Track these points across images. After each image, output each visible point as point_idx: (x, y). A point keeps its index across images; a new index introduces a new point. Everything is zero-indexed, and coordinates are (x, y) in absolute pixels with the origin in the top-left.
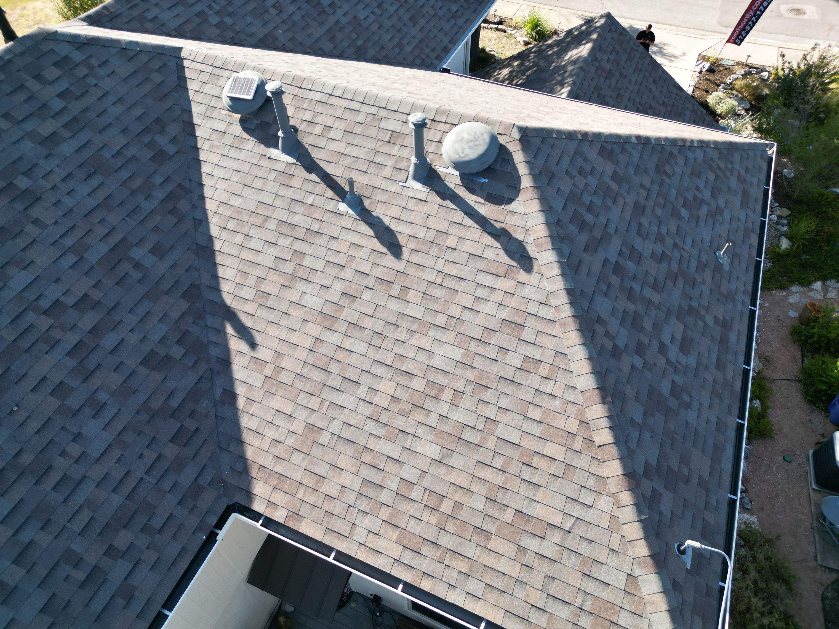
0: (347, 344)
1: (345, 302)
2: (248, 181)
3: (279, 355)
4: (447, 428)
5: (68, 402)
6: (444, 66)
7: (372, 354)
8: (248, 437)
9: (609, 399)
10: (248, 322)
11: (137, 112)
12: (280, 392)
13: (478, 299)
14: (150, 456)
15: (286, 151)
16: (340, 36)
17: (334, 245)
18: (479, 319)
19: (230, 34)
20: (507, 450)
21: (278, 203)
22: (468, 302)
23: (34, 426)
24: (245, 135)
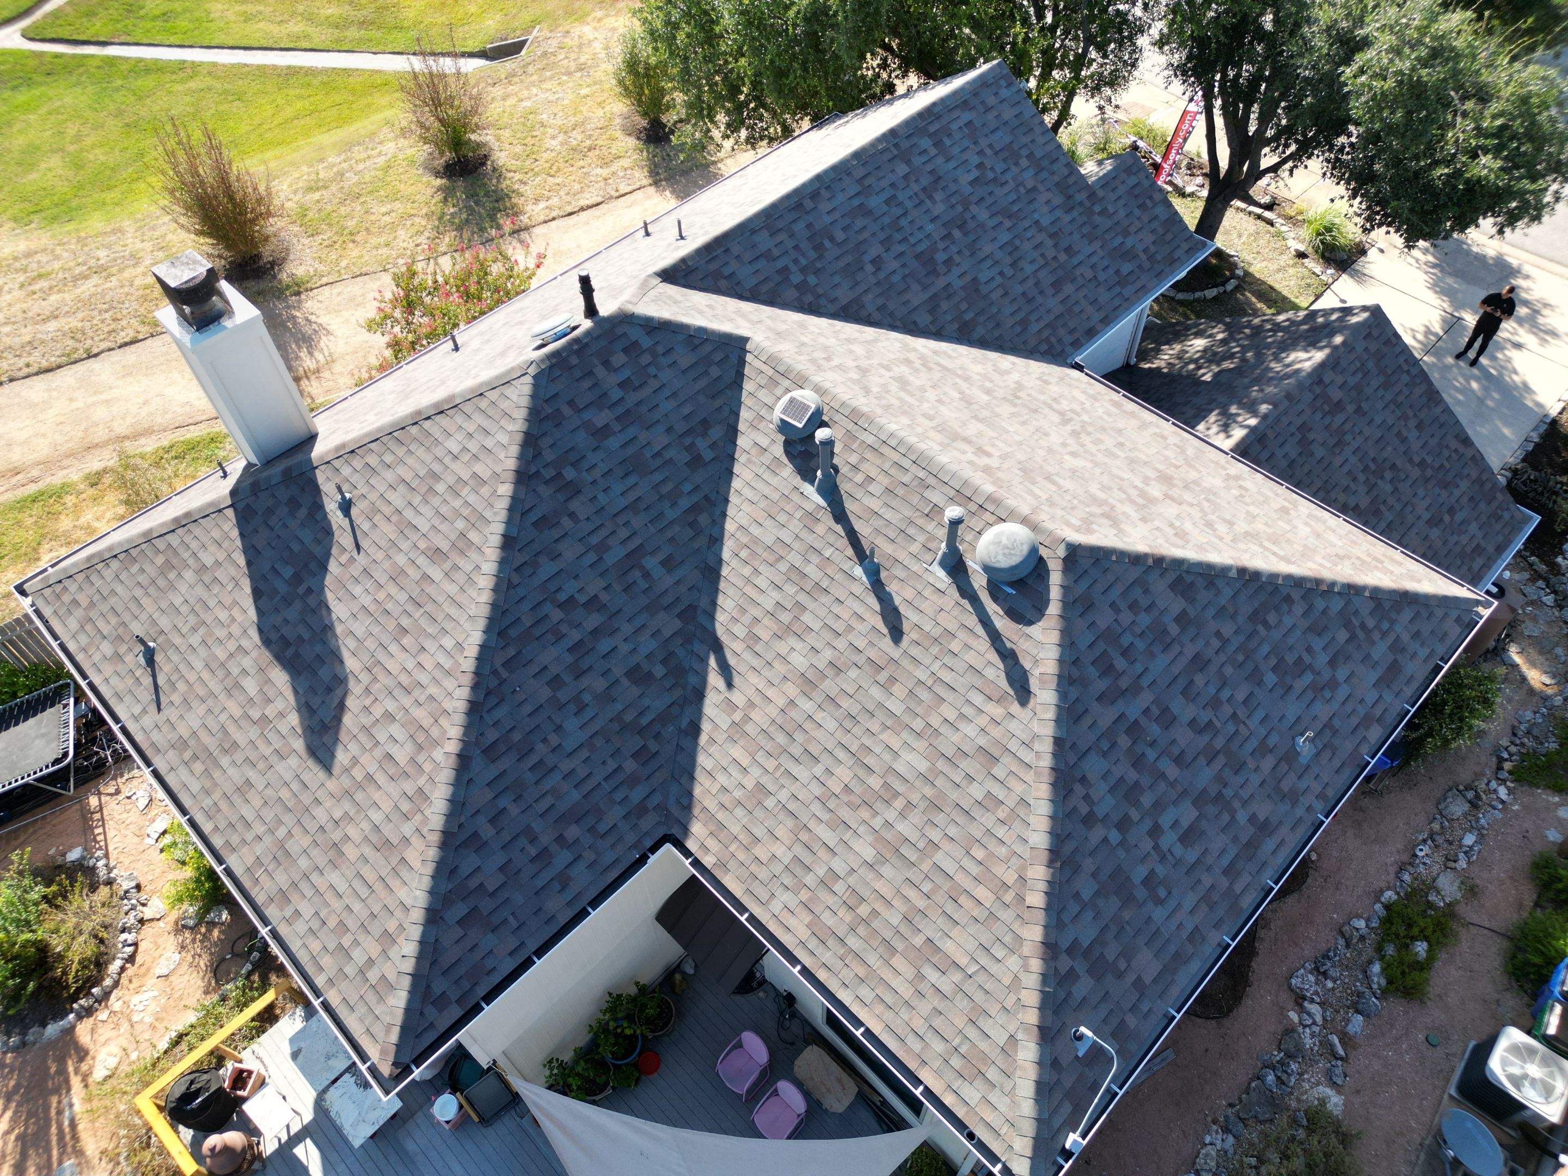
0: (819, 716)
1: (830, 672)
2: (773, 512)
3: (751, 704)
4: (888, 836)
5: (559, 695)
6: (1078, 359)
7: (839, 734)
8: (699, 775)
9: (1058, 865)
10: (732, 661)
11: (686, 410)
12: (742, 742)
13: (962, 716)
14: (612, 765)
15: (820, 491)
16: (945, 305)
17: (837, 609)
18: (955, 738)
19: (809, 298)
20: (939, 879)
21: (796, 545)
22: (952, 715)
23: (528, 708)
24: (785, 460)
